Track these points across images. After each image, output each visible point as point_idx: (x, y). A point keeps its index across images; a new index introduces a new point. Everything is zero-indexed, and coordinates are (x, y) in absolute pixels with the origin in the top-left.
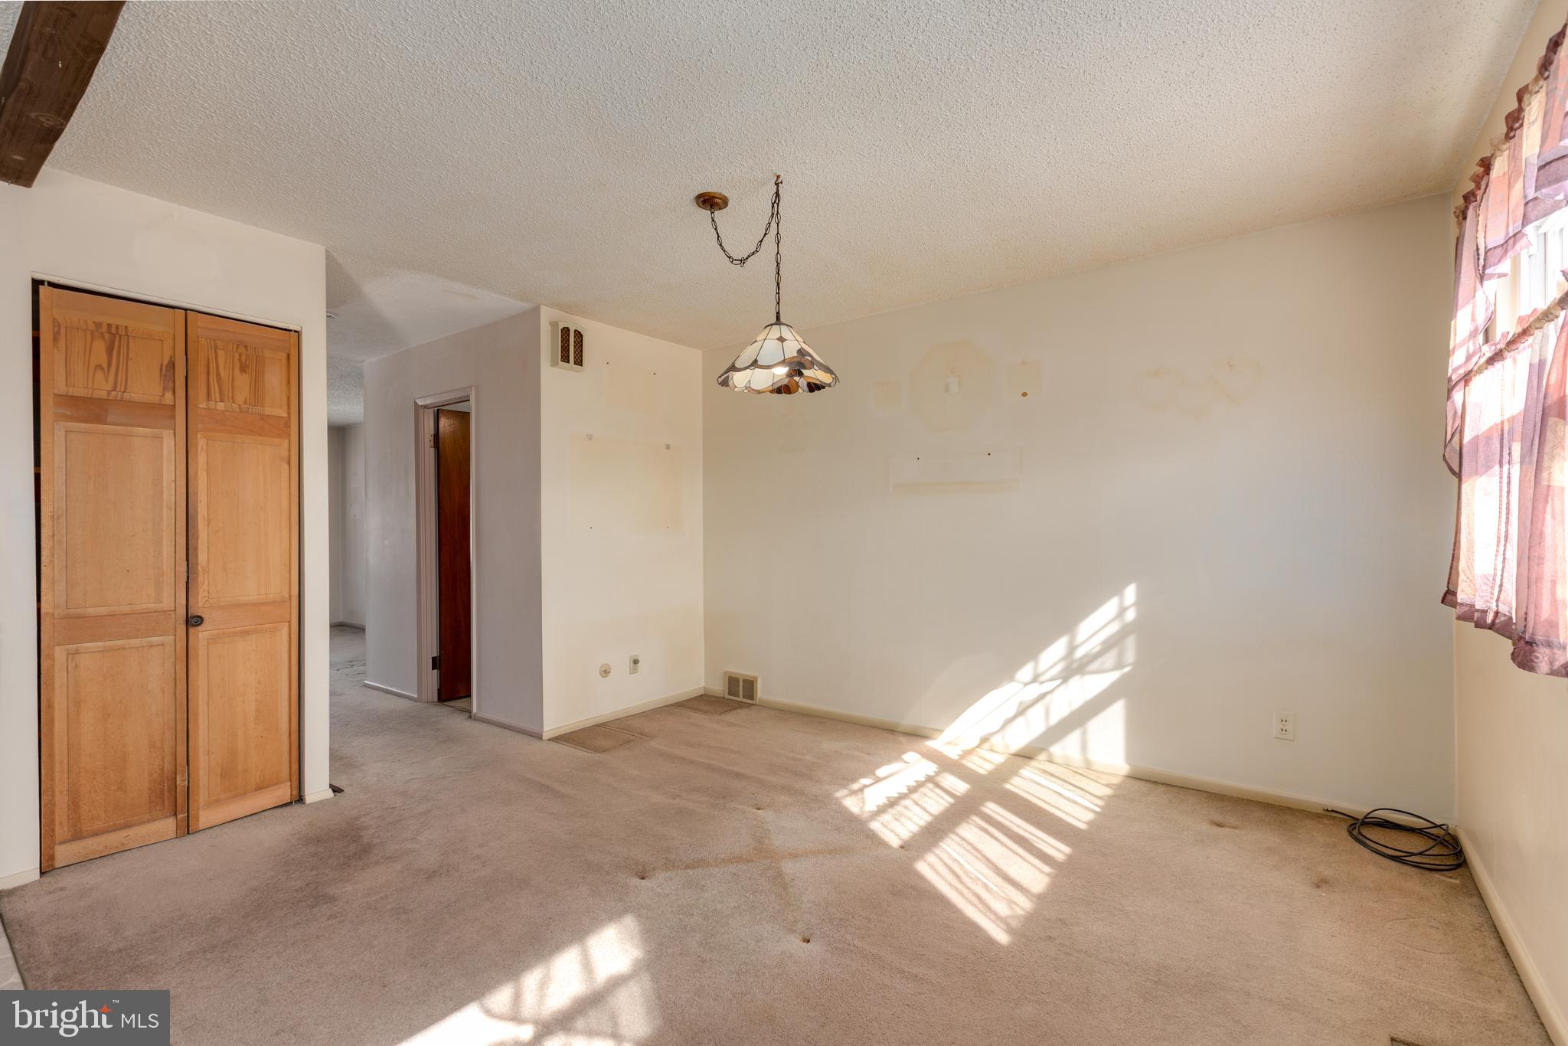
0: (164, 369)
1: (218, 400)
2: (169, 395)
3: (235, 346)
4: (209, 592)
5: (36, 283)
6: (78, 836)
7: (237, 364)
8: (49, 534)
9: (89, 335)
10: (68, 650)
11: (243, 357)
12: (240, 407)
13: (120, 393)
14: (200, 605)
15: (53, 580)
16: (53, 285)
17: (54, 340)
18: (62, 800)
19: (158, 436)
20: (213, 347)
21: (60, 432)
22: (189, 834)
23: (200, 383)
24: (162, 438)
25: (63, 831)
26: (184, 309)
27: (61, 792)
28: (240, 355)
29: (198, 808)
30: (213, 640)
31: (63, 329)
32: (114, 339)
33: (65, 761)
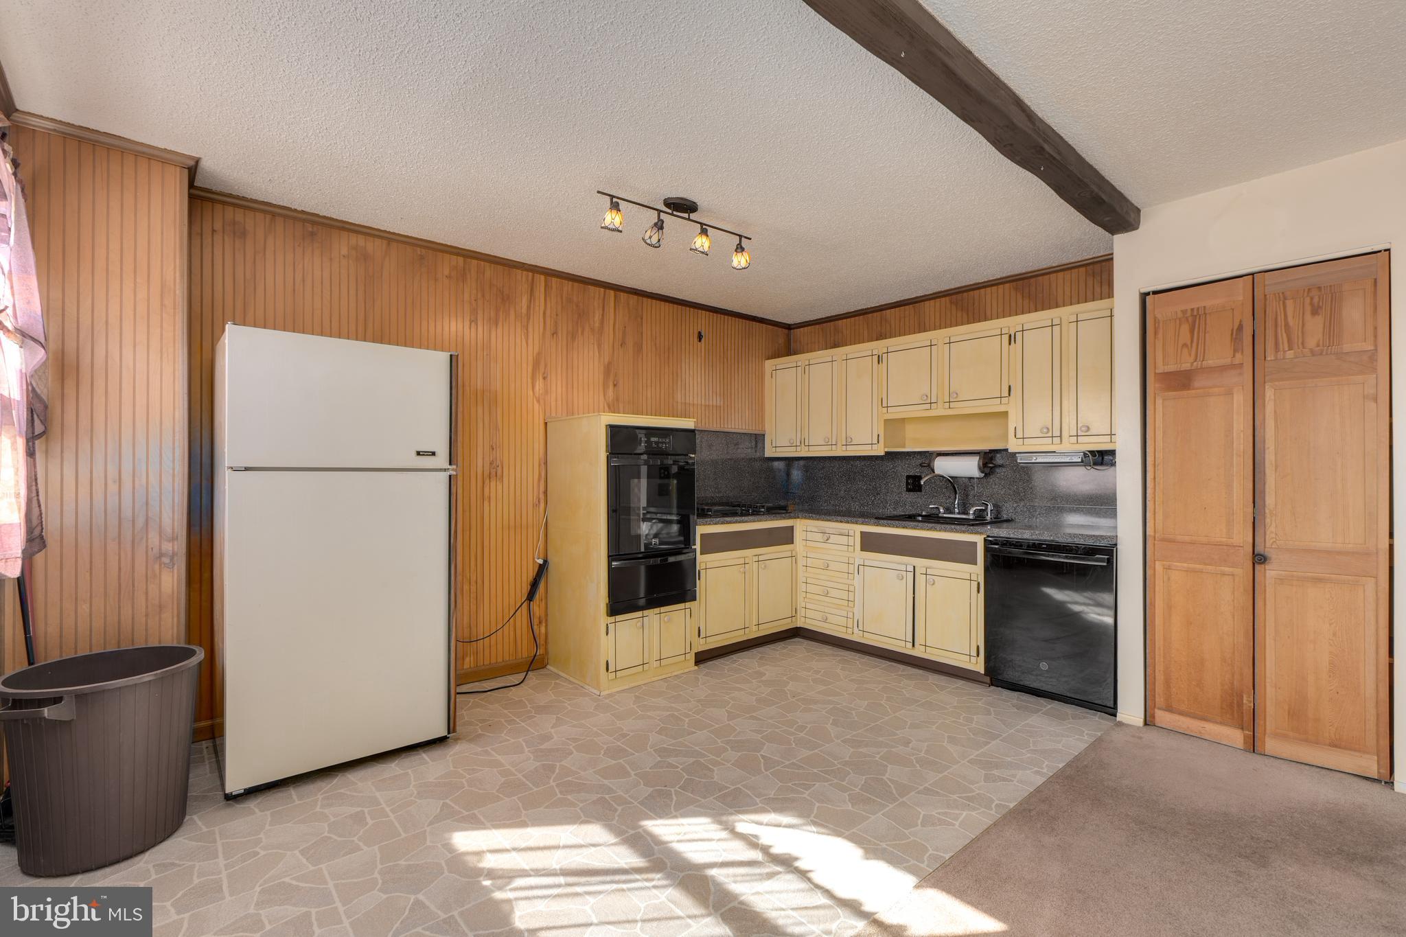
0: (1234, 333)
1: (1286, 349)
2: (1238, 355)
3: (1306, 290)
4: (1276, 534)
5: (1144, 296)
6: (1169, 709)
7: (1308, 308)
8: (1152, 477)
9: (1178, 322)
10: (1163, 565)
11: (1316, 300)
12: (1312, 351)
13: (1200, 363)
14: (1267, 545)
15: (1155, 511)
16: (1155, 293)
17: (1156, 333)
18: (1160, 678)
19: (1229, 393)
20: (1282, 299)
21: (1159, 402)
22: (1254, 752)
23: (1267, 338)
24: (1233, 394)
25: (1160, 700)
26: (1253, 274)
27: (1160, 671)
28: (1312, 299)
29: (1265, 735)
30: (1281, 581)
31: (1161, 325)
32: (1196, 320)
33: (1162, 648)
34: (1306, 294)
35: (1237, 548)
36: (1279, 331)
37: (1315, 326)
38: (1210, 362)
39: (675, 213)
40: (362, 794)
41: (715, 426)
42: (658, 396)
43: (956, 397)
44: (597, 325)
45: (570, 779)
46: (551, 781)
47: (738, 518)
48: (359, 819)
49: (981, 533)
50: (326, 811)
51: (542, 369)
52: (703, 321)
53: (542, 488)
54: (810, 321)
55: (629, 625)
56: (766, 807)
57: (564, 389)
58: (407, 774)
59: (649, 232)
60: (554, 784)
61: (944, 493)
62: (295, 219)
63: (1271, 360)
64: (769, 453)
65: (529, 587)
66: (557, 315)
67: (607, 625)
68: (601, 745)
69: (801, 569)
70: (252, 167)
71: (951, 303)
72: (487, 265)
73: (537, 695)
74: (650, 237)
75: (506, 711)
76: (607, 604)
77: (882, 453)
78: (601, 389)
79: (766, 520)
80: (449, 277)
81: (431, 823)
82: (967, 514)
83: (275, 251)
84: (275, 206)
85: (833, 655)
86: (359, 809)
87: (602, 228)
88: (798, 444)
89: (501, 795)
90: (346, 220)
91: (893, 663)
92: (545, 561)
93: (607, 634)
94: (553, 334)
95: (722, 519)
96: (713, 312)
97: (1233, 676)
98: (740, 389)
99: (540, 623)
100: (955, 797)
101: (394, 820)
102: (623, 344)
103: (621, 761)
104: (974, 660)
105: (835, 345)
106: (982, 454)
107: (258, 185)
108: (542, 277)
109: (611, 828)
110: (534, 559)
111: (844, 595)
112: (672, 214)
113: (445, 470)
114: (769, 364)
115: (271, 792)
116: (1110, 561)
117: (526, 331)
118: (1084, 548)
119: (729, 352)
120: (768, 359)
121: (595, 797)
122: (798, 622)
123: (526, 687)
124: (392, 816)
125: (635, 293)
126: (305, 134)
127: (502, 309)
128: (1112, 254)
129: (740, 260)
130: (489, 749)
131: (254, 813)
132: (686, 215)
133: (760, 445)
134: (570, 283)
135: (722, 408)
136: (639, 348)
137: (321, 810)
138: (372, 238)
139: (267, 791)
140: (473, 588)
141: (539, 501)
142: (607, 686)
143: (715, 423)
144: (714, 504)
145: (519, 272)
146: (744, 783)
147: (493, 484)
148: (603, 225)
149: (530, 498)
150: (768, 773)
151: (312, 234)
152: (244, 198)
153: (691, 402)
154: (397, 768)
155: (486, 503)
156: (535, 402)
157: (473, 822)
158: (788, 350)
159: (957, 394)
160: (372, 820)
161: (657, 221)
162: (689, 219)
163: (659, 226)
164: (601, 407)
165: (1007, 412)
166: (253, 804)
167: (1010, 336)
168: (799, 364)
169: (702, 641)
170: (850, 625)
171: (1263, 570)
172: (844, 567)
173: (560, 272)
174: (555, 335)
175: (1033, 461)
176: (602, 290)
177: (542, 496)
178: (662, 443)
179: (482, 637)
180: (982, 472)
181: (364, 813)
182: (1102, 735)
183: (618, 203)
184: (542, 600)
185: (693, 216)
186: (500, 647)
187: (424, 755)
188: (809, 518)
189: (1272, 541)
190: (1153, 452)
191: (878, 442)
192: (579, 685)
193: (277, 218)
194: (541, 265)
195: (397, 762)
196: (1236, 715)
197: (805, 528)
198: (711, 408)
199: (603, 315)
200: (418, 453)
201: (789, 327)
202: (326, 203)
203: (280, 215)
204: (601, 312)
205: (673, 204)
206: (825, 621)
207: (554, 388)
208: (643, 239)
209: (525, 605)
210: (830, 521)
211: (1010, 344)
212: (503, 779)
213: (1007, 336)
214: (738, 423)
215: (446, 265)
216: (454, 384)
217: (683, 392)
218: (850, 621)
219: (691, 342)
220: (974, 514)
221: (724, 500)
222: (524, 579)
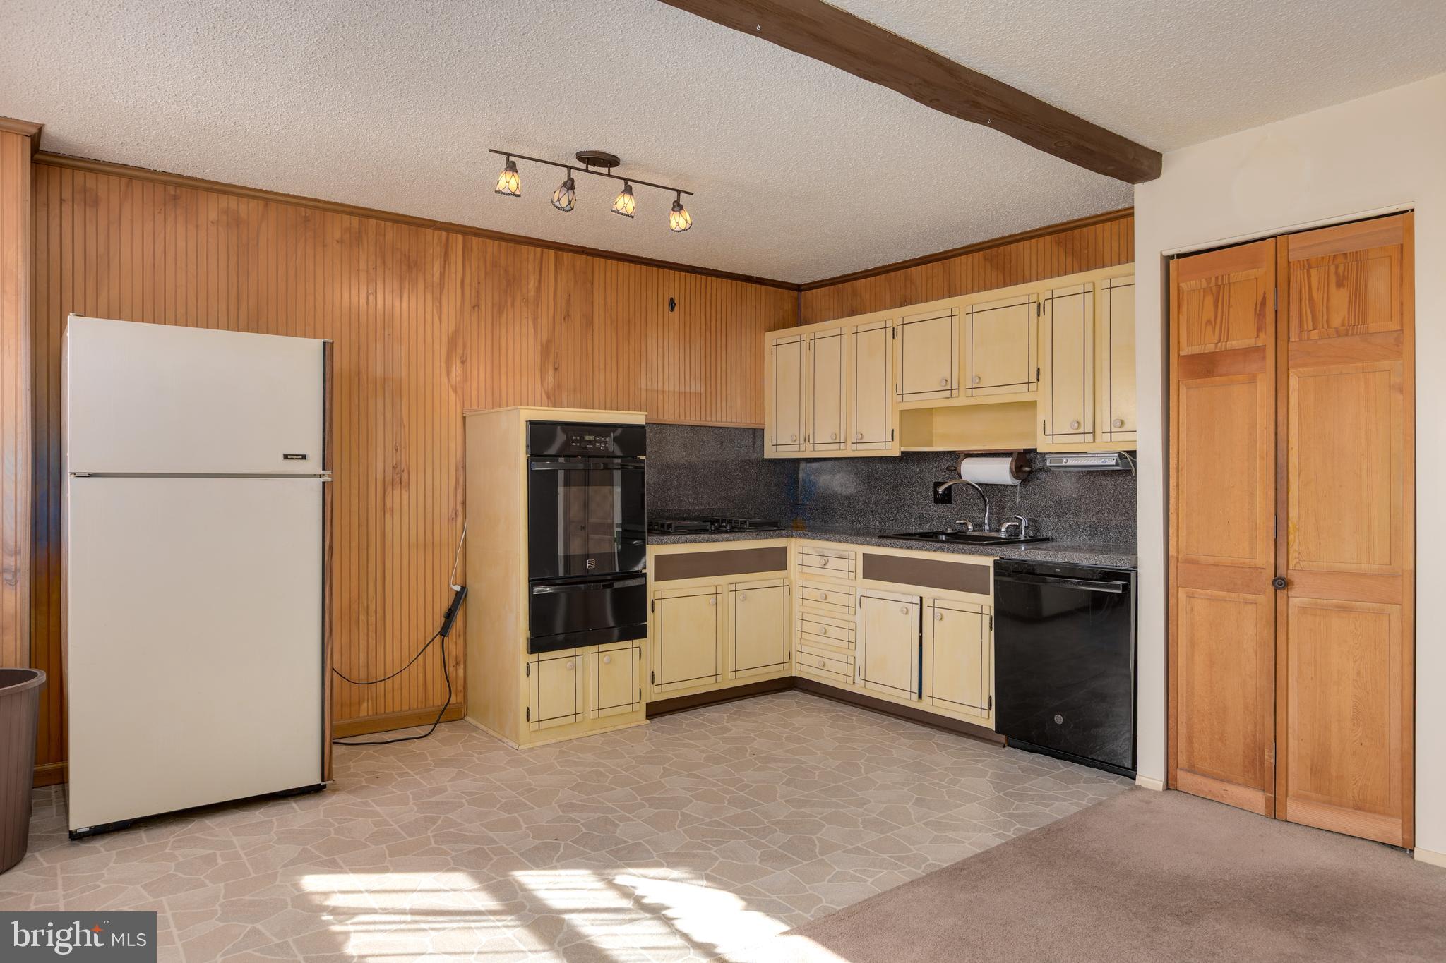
0: (1258, 306)
1: (1311, 328)
2: (1262, 335)
3: (1332, 258)
4: (1299, 553)
5: (1167, 260)
6: (1192, 769)
7: (1333, 279)
8: (1175, 484)
9: (1202, 293)
10: (1187, 593)
11: (1341, 269)
12: (1337, 331)
13: (1224, 343)
14: (1291, 567)
15: (1178, 526)
16: (1180, 256)
17: (1179, 306)
18: (1182, 730)
19: (1253, 380)
20: (1306, 267)
21: (1183, 390)
22: (1275, 818)
23: (1291, 314)
24: (1256, 382)
25: (1183, 759)
26: (1275, 236)
27: (1182, 723)
28: (1337, 268)
29: (1287, 796)
30: (1303, 610)
31: (1185, 294)
32: (1219, 293)
33: (1185, 695)
34: (1331, 262)
35: (1259, 570)
36: (1303, 306)
37: (1340, 299)
38: (1235, 344)
39: (591, 168)
40: (217, 838)
41: (693, 419)
42: (614, 385)
43: (979, 382)
44: (532, 294)
45: (451, 830)
46: (429, 832)
47: (706, 536)
48: (210, 860)
49: (992, 555)
50: (176, 852)
51: (460, 350)
52: (677, 285)
53: (460, 498)
54: (823, 281)
55: (556, 665)
56: (662, 861)
57: (488, 375)
58: (271, 821)
59: (557, 193)
60: (431, 835)
61: (977, 505)
62: (155, 181)
63: (1295, 342)
64: (769, 453)
65: (443, 619)
66: (479, 283)
67: (528, 664)
68: (500, 799)
69: (797, 602)
70: (100, 131)
71: (985, 259)
72: (389, 224)
73: (444, 747)
74: (559, 200)
75: (400, 764)
76: (527, 639)
77: (897, 454)
78: (538, 372)
79: (746, 539)
80: (340, 241)
81: (285, 866)
82: (998, 531)
83: (131, 220)
84: (132, 168)
85: (828, 711)
86: (211, 851)
87: (496, 192)
88: (802, 442)
89: (368, 843)
90: (215, 180)
91: (898, 721)
92: (463, 588)
93: (528, 675)
94: (474, 308)
95: (683, 537)
96: (691, 273)
97: (1255, 727)
98: (728, 371)
99: (457, 663)
100: (885, 856)
101: (246, 862)
102: (567, 316)
103: (516, 815)
104: (985, 713)
105: (853, 313)
106: (1015, 456)
107: (110, 148)
108: (460, 237)
109: (476, 876)
110: (449, 585)
111: (843, 634)
112: (587, 171)
113: (320, 476)
114: (770, 338)
115: (120, 834)
116: (1126, 588)
117: (438, 305)
118: (1101, 572)
119: (713, 322)
120: (770, 330)
121: (472, 847)
122: (793, 671)
123: (433, 740)
124: (245, 858)
125: (583, 252)
126: (154, 101)
127: (407, 277)
128: (1133, 208)
129: (679, 221)
130: (369, 800)
131: (99, 852)
132: (605, 170)
133: (758, 443)
134: (496, 242)
135: (703, 395)
136: (588, 321)
137: (171, 851)
138: (246, 199)
139: (116, 833)
140: (372, 620)
141: (456, 514)
142: (527, 738)
143: (693, 414)
144: (678, 520)
145: (429, 231)
146: (647, 838)
147: (397, 493)
148: (497, 189)
149: (444, 510)
150: (680, 830)
151: (175, 198)
152: (96, 161)
153: (660, 388)
154: (261, 816)
155: (388, 516)
156: (450, 390)
157: (332, 866)
158: (799, 318)
159: (979, 378)
160: (223, 861)
161: (566, 179)
162: (609, 175)
163: (570, 186)
164: (538, 396)
165: (1036, 401)
166: (99, 844)
167: (1039, 305)
168: (803, 338)
169: (656, 689)
170: (850, 673)
171: (1285, 597)
172: (844, 599)
173: (482, 229)
174: (476, 308)
175: (1064, 464)
176: (539, 250)
177: (460, 508)
178: (600, 442)
179: (383, 679)
180: (1016, 478)
181: (216, 856)
182: (1107, 799)
183: (514, 164)
184: (459, 636)
185: (614, 171)
186: (405, 692)
187: (294, 805)
188: (805, 537)
189: (1295, 562)
190: (1176, 453)
191: (893, 439)
192: (496, 738)
193: (134, 181)
194: (457, 223)
195: (262, 810)
196: (1258, 775)
197: (800, 549)
198: (688, 396)
199: (540, 282)
200: (286, 457)
201: (798, 288)
202: (188, 164)
203: (137, 178)
204: (537, 277)
205: (588, 158)
206: (823, 667)
207: (475, 373)
208: (552, 201)
209: (438, 639)
210: (827, 540)
211: (1039, 315)
212: (376, 829)
213: (1036, 305)
214: (725, 414)
215: (336, 228)
216: (328, 376)
217: (649, 375)
218: (851, 667)
219: (660, 312)
220: (1007, 531)
221: (706, 514)
222: (437, 609)
